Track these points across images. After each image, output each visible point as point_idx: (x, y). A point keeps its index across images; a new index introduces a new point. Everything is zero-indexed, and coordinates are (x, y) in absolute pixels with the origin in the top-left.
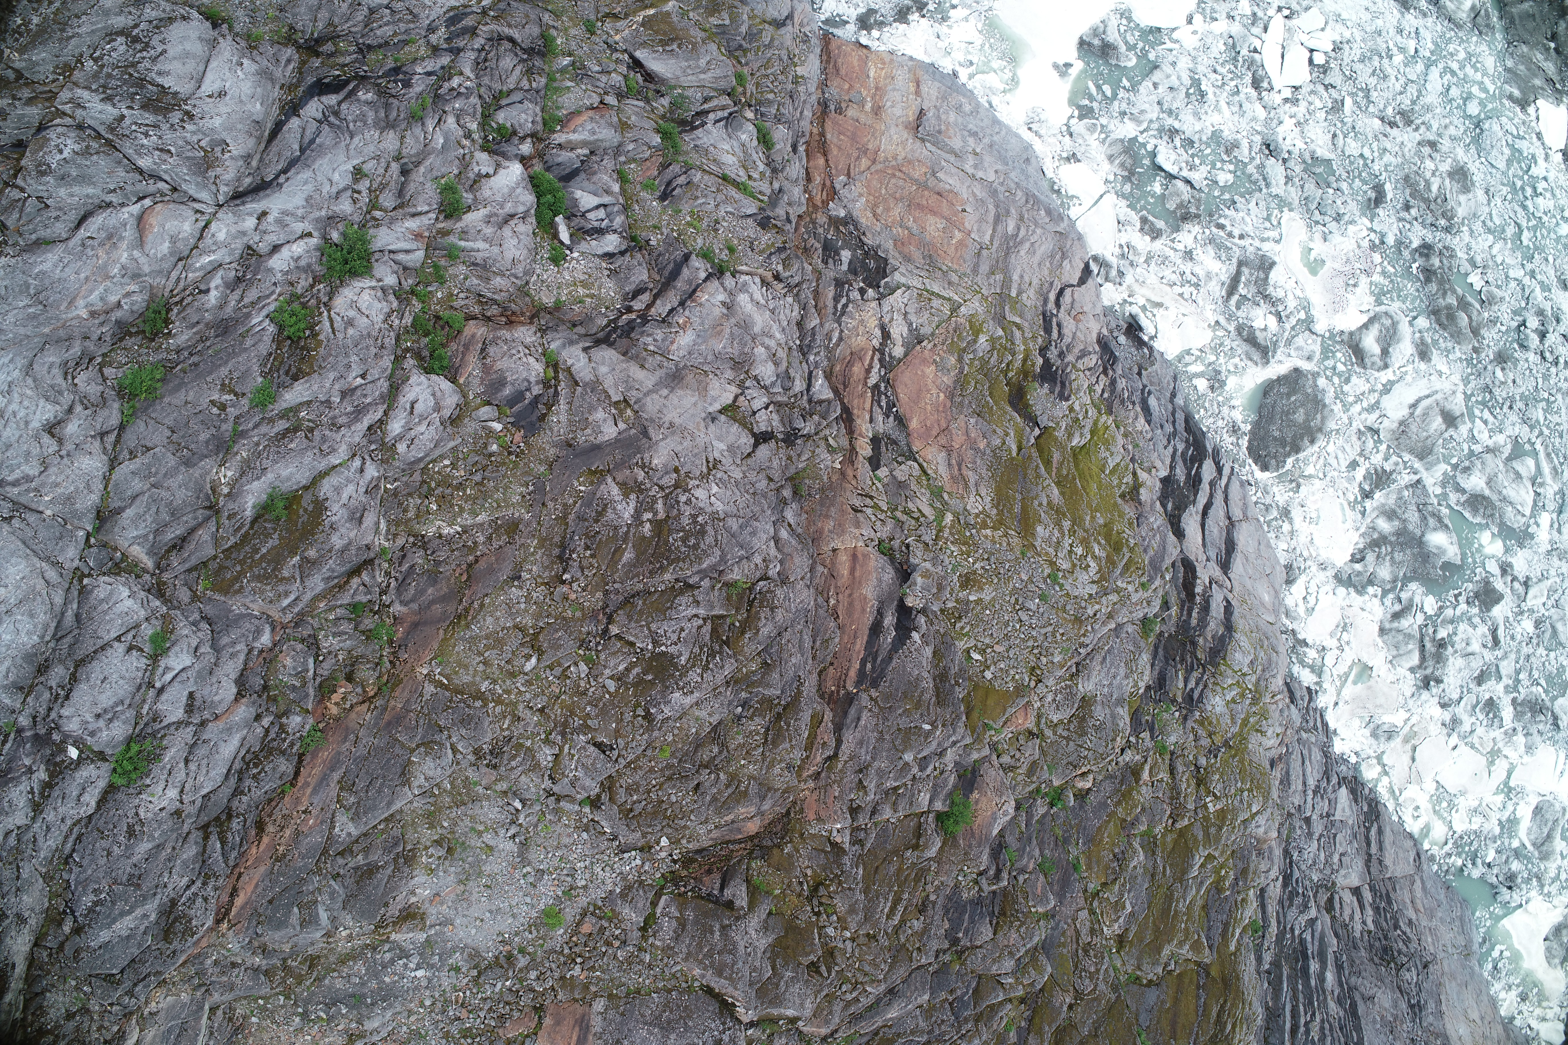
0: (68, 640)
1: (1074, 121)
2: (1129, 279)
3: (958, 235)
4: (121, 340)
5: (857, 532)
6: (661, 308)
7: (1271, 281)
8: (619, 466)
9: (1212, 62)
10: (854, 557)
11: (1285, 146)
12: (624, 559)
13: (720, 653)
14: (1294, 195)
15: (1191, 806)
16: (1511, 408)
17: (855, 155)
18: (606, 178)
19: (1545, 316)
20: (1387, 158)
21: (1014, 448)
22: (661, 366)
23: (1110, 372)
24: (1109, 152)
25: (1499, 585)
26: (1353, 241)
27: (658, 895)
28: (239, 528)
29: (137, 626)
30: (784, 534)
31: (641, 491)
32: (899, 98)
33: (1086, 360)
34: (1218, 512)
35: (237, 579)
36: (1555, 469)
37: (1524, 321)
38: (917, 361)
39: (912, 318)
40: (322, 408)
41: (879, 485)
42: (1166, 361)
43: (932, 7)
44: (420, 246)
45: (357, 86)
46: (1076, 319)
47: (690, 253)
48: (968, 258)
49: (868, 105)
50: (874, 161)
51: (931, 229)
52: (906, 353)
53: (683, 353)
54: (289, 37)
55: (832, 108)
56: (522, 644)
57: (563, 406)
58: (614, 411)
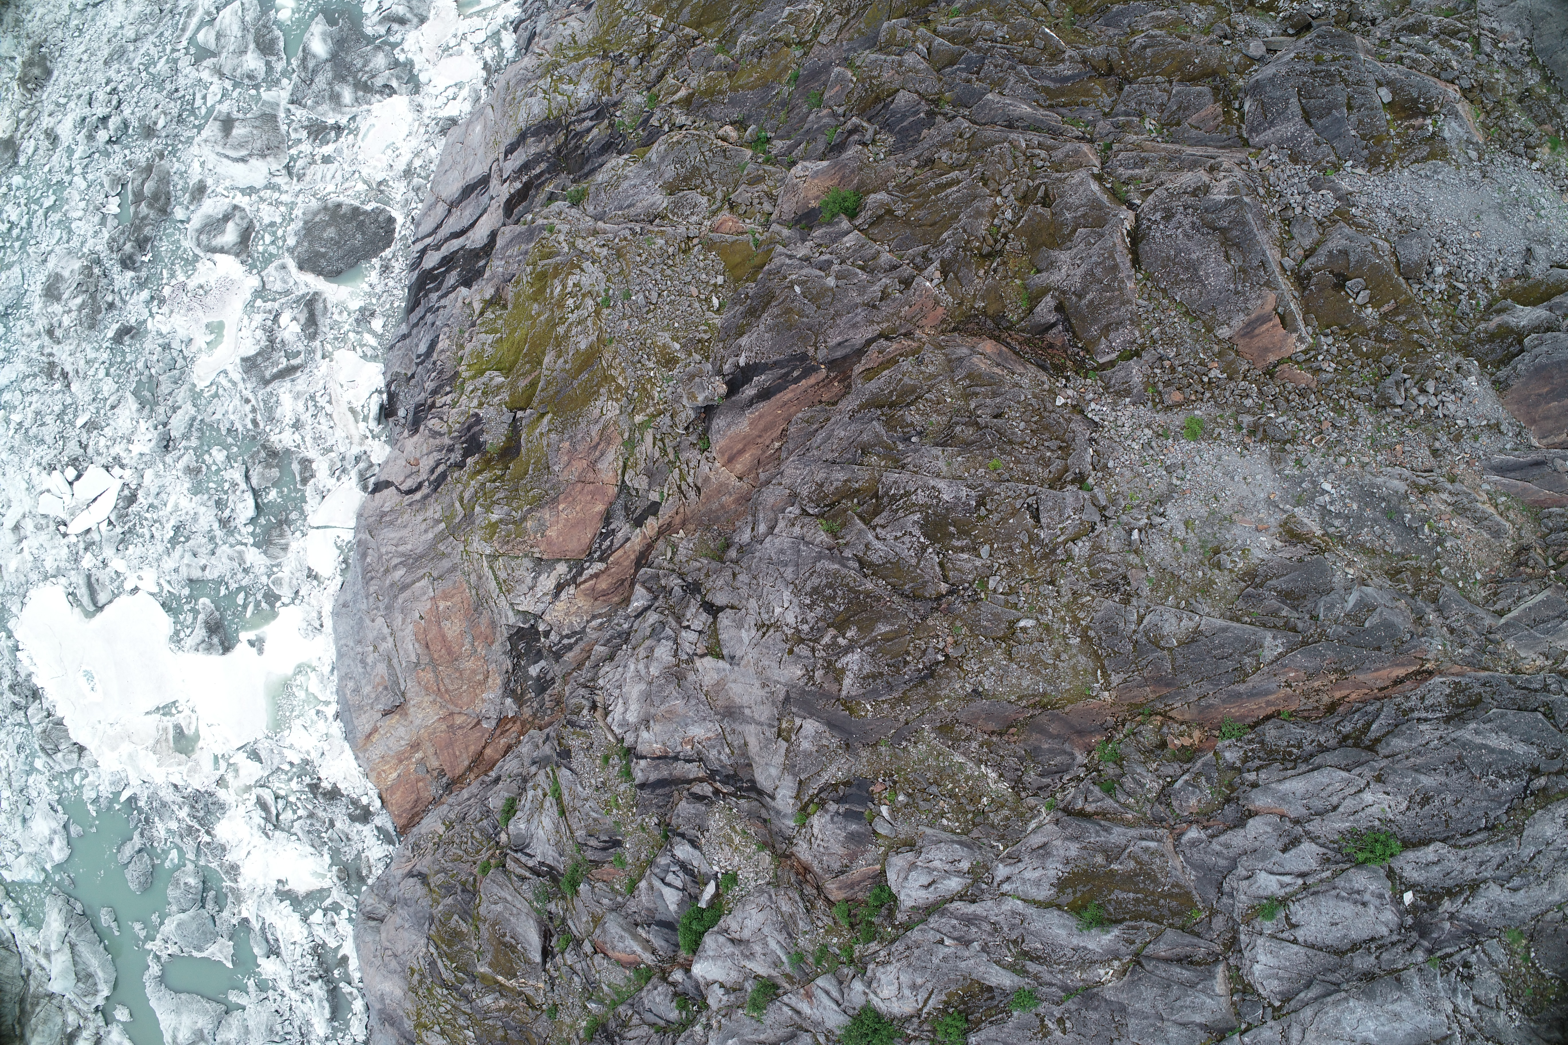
0: (1331, 977)
3: (442, 605)
5: (712, 476)
6: (693, 770)
8: (827, 695)
10: (731, 460)
12: (888, 628)
13: (886, 493)
15: (672, 38)
17: (460, 732)
18: (644, 898)
21: (545, 420)
22: (733, 731)
23: (429, 401)
27: (1103, 367)
28: (1133, 928)
29: (1273, 937)
30: (762, 528)
31: (830, 663)
32: (392, 740)
33: (437, 429)
34: (453, 224)
35: (1170, 895)
37: (107, 143)
38: (556, 549)
39: (529, 581)
40: (992, 950)
41: (666, 490)
42: (386, 366)
43: (307, 780)
44: (814, 988)
46: (417, 462)
47: (637, 787)
48: (450, 582)
49: (417, 757)
50: (452, 715)
51: (457, 629)
52: (558, 561)
53: (709, 725)
55: (445, 780)
56: (1019, 642)
57: (825, 777)
58: (793, 736)
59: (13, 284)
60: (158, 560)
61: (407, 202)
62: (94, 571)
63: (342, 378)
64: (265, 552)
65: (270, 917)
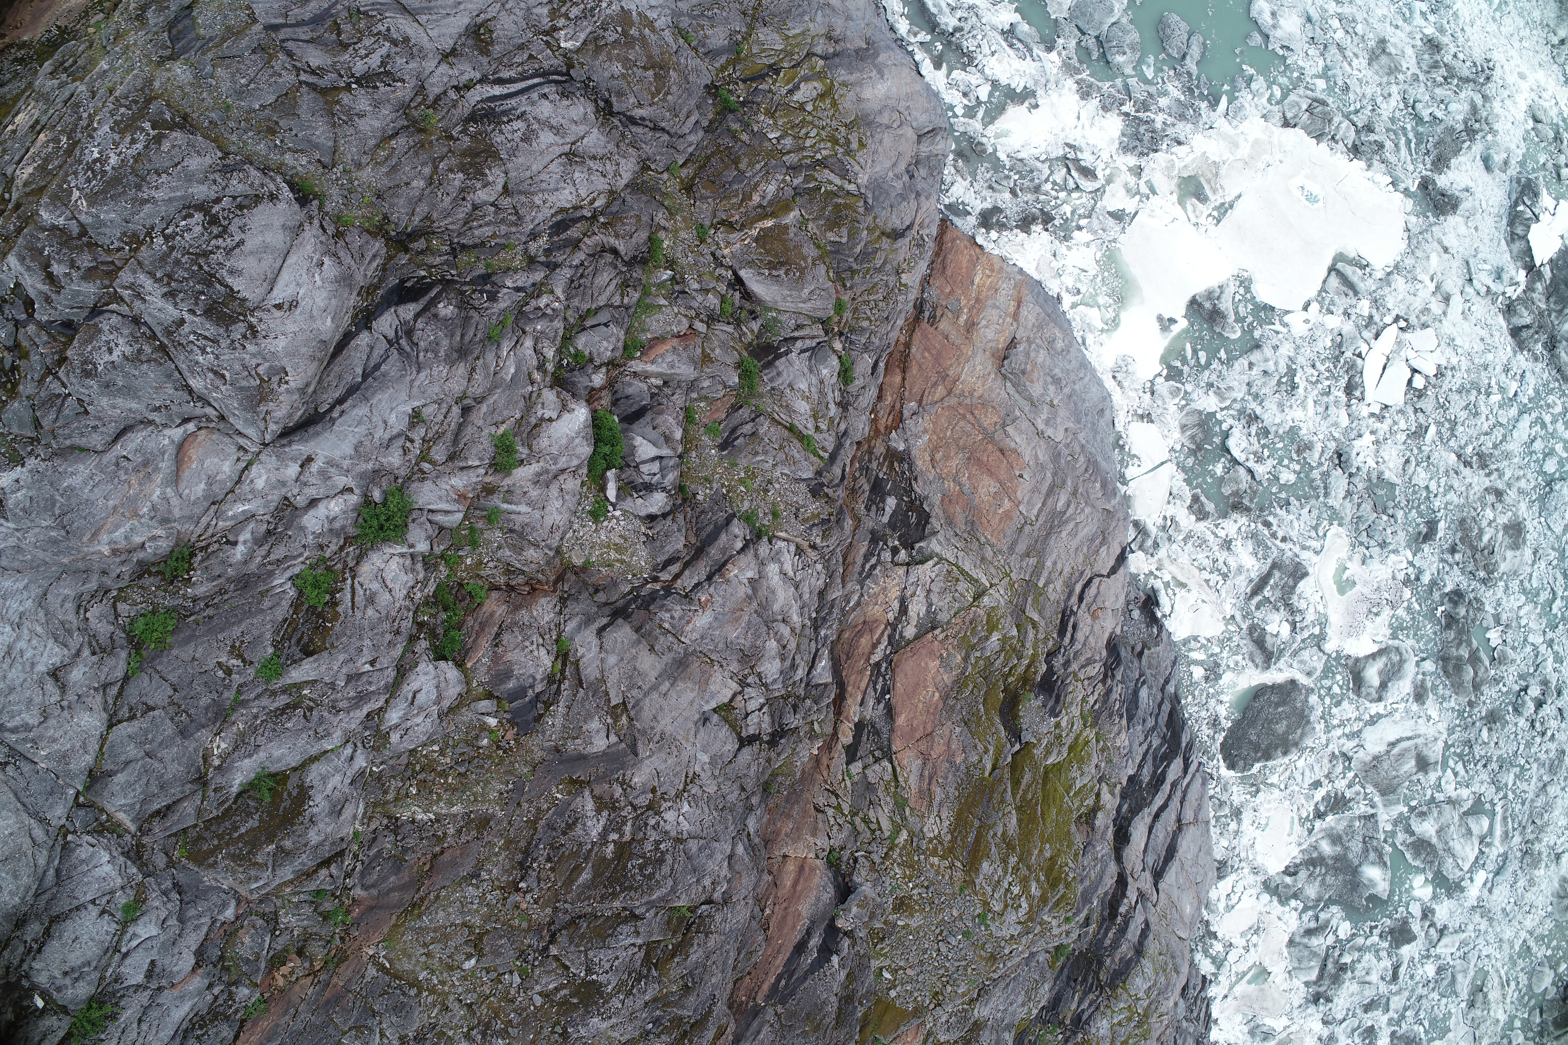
0: (45, 899)
2: (1162, 553)
3: (1007, 505)
4: (140, 577)
5: (812, 840)
6: (688, 581)
7: (1298, 590)
8: (600, 779)
9: (1313, 356)
10: (801, 868)
11: (1357, 462)
12: (581, 880)
13: (647, 977)
14: (1348, 511)
16: (1485, 766)
17: (933, 379)
18: (670, 421)
19: (1549, 688)
20: (1451, 496)
21: (989, 767)
22: (670, 649)
23: (1109, 681)
24: (1184, 422)
25: (1416, 927)
26: (1390, 571)
28: (224, 802)
29: (112, 892)
30: (740, 849)
31: (614, 809)
32: (995, 319)
33: (1089, 668)
34: (1170, 817)
35: (213, 852)
36: (1506, 833)
38: (924, 651)
39: (934, 598)
40: (325, 689)
41: (848, 783)
42: (1172, 643)
44: (461, 508)
45: (439, 294)
46: (1094, 617)
47: (733, 515)
48: (1009, 532)
49: (964, 318)
50: (949, 393)
51: (982, 491)
52: (917, 637)
53: (695, 636)
54: (380, 228)
55: (927, 314)
56: (466, 942)
57: (561, 709)
58: (609, 721)
59: (1556, 515)
60: (1298, 347)
61: (1225, 789)
62: (1354, 301)
63: (1207, 609)
64: (1200, 413)
65: (1029, 66)
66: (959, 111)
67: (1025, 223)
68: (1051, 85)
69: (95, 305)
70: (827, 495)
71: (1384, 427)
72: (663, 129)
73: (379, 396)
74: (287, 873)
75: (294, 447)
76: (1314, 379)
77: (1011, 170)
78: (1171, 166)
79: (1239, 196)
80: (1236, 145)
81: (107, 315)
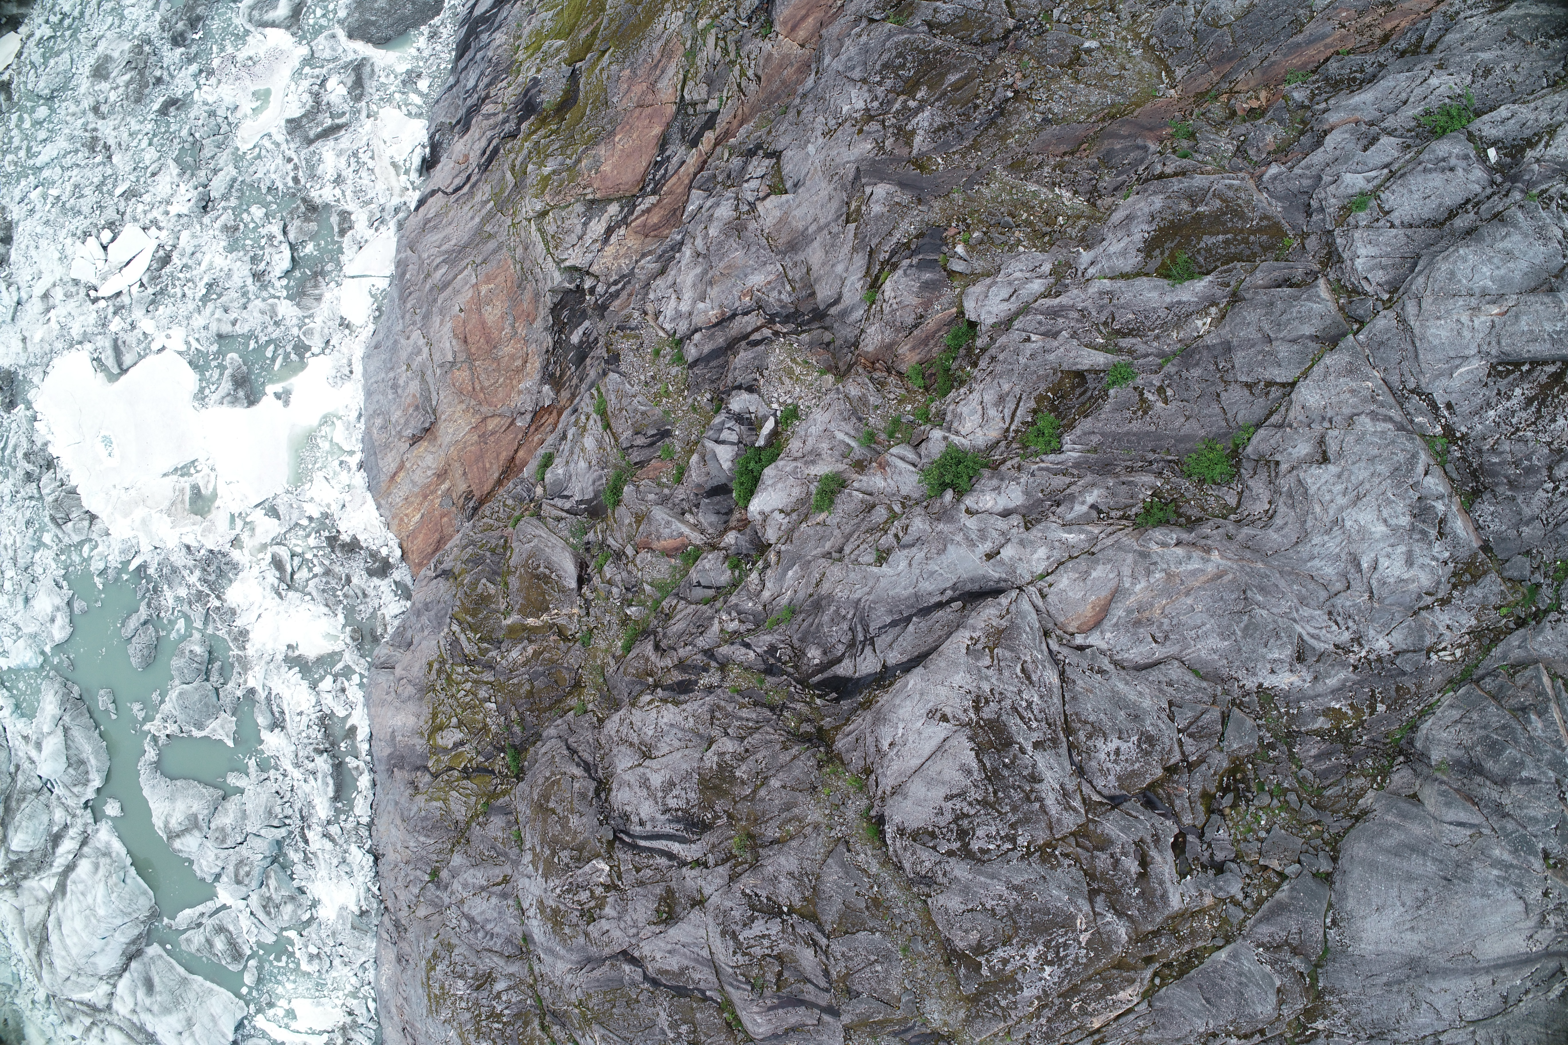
1: (315, 350)
2: (396, 201)
3: (484, 289)
4: (1198, 519)
5: (774, 52)
6: (752, 320)
8: (898, 160)
10: (794, 29)
11: (194, 194)
12: (957, 77)
17: (492, 439)
18: (695, 475)
21: (607, 56)
22: (795, 265)
24: (315, 304)
28: (1225, 271)
29: (1368, 227)
30: (827, 61)
31: (900, 129)
32: (418, 472)
33: (492, 112)
35: (1259, 230)
38: (609, 184)
39: (579, 229)
40: (1082, 336)
41: (725, 94)
42: (431, 120)
43: (327, 534)
44: (887, 457)
45: (814, 674)
46: (466, 157)
47: (692, 366)
48: (494, 263)
49: (444, 487)
50: (484, 419)
51: (498, 312)
52: (610, 201)
53: (770, 268)
54: (830, 760)
55: (471, 504)
56: (1085, 65)
57: (897, 235)
58: (864, 208)
60: (188, 318)
62: (121, 334)
63: (386, 135)
64: (298, 305)
65: (277, 687)
66: (356, 679)
67: (352, 547)
68: (267, 658)
69: (1113, 808)
70: (608, 351)
71: (156, 213)
72: (568, 748)
73: (905, 593)
74: (1199, 181)
75: (997, 575)
76: (190, 284)
77: (340, 602)
78: (206, 531)
79: (165, 475)
80: (144, 522)
81: (1106, 792)
